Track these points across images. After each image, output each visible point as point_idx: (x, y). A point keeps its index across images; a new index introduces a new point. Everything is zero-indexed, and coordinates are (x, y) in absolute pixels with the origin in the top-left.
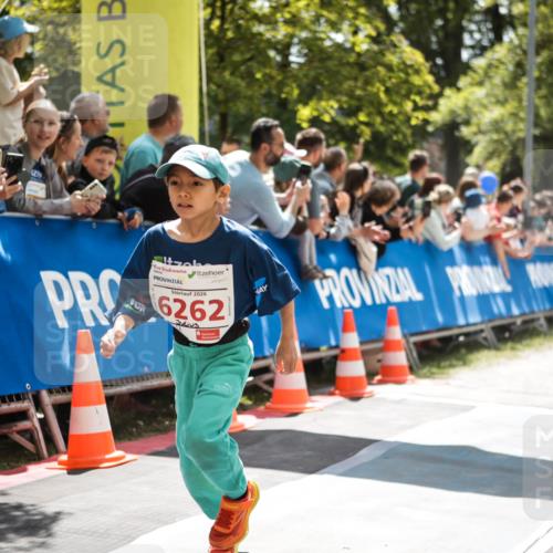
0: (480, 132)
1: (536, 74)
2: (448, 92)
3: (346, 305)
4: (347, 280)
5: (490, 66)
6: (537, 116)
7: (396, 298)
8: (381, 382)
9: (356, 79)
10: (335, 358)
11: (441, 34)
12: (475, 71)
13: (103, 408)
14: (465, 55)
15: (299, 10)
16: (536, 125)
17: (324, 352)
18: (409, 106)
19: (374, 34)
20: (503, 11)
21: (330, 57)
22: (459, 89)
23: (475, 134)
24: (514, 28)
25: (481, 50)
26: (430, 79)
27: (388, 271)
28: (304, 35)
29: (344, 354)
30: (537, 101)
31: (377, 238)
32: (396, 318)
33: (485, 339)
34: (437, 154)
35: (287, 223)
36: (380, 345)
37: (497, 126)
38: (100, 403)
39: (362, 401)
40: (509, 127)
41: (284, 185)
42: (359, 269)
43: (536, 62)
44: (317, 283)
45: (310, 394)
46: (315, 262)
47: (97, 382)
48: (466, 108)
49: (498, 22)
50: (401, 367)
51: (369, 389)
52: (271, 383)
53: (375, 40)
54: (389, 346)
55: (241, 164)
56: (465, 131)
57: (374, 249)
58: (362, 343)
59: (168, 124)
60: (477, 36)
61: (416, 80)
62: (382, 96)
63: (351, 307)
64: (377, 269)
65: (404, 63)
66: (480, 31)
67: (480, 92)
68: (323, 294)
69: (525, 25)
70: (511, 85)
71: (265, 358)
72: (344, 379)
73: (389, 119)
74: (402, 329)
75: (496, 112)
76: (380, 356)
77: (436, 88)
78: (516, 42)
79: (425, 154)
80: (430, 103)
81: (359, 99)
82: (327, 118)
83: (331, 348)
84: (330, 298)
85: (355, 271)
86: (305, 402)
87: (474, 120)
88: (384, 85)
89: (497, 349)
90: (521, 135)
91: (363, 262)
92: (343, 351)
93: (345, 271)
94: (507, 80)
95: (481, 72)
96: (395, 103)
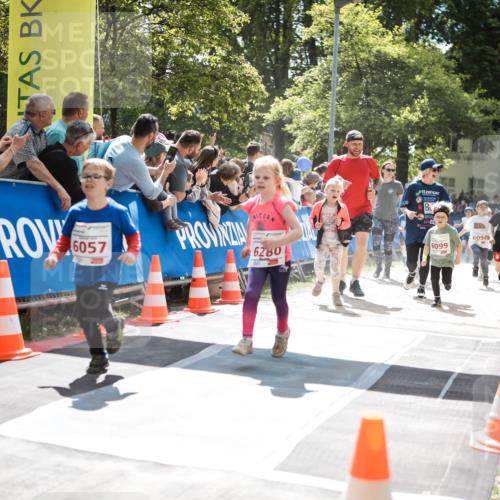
0: (299, 128)
1: (339, 88)
2: (277, 99)
3: (200, 246)
4: (199, 228)
5: (306, 81)
6: (338, 118)
7: (234, 243)
8: (221, 303)
9: (209, 87)
10: (189, 285)
11: (273, 58)
12: (296, 85)
13: (16, 318)
14: (290, 74)
15: (170, 35)
16: (337, 124)
17: (183, 281)
18: (247, 107)
19: (224, 54)
20: (317, 44)
21: (190, 70)
22: (285, 98)
23: (296, 129)
24: (325, 56)
25: (301, 71)
26: (263, 87)
27: (228, 223)
28: (174, 54)
29: (195, 282)
30: (339, 109)
31: (221, 202)
32: (233, 257)
33: (297, 273)
34: (269, 143)
35: (157, 190)
36: (221, 276)
37: (310, 124)
38: (14, 313)
39: (207, 316)
40: (319, 126)
41: (154, 159)
42: (208, 222)
43: (339, 81)
44: (177, 232)
45: (170, 310)
46: (176, 216)
47: (12, 299)
48: (290, 110)
49: (314, 51)
50: (236, 292)
51: (213, 307)
52: (141, 302)
53: (225, 59)
54: (227, 277)
55: (124, 145)
56: (288, 128)
57: (219, 209)
58: (207, 275)
59: (76, 115)
60: (299, 61)
61: (253, 88)
62: (229, 99)
63: (203, 248)
64: (221, 223)
65: (244, 75)
66: (300, 58)
67: (299, 100)
68: (182, 239)
69: (331, 54)
70: (321, 96)
71: (138, 284)
72: (195, 299)
73: (233, 115)
74: (237, 266)
75: (310, 115)
76: (221, 285)
77: (267, 94)
78: (325, 66)
79: (260, 144)
80: (263, 104)
81: (212, 101)
82: (189, 113)
83: (186, 278)
84: (187, 242)
85: (204, 224)
86: (165, 316)
87: (295, 120)
88: (230, 91)
89: (304, 281)
90: (327, 131)
91: (212, 218)
92: (194, 280)
93: (198, 224)
94: (318, 92)
95: (300, 85)
96: (237, 105)
